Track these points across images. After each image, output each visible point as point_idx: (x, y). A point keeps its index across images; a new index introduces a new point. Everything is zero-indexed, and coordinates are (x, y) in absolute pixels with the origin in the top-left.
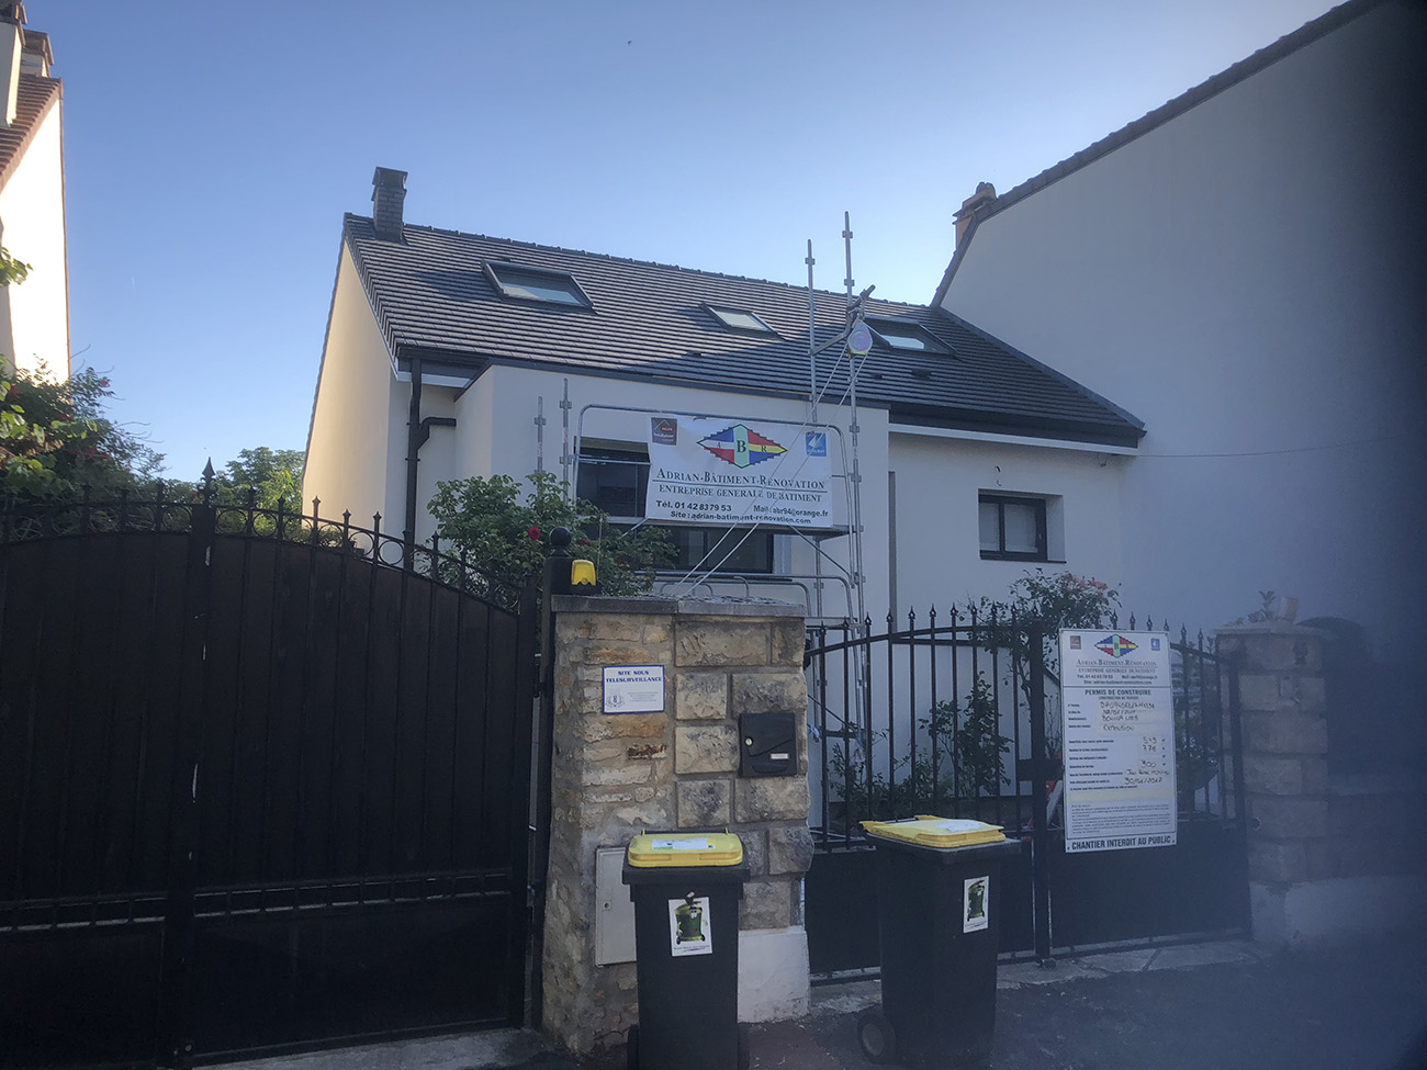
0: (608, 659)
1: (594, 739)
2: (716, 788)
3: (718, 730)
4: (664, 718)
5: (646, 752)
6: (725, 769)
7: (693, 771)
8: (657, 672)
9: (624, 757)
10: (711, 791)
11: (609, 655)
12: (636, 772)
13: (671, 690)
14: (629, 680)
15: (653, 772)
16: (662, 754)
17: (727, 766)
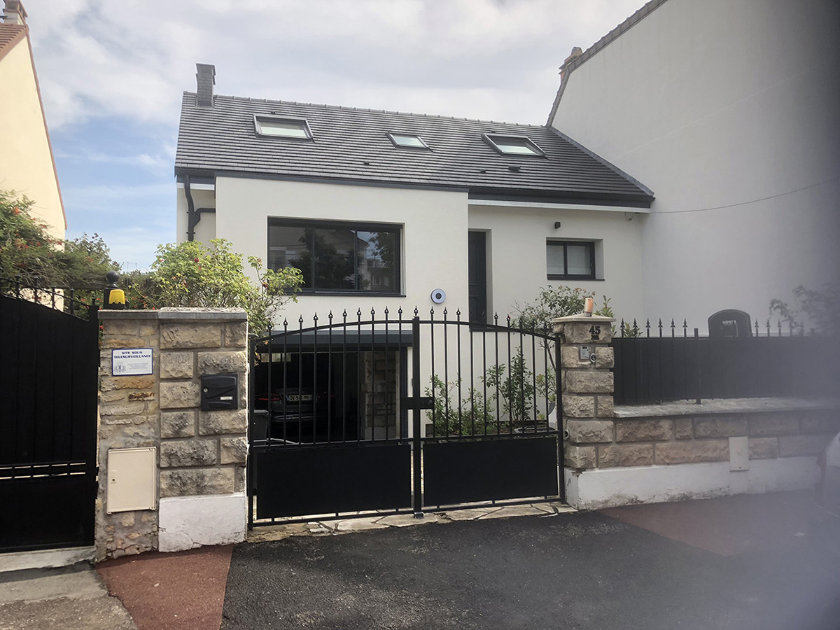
0: (115, 345)
1: (106, 389)
2: (185, 416)
3: (187, 384)
4: (153, 378)
5: (141, 397)
6: (191, 406)
7: (170, 407)
8: (149, 352)
9: (126, 399)
10: (181, 417)
11: (115, 343)
12: (134, 407)
13: (157, 362)
14: (129, 357)
15: (146, 408)
16: (152, 398)
17: (192, 404)
